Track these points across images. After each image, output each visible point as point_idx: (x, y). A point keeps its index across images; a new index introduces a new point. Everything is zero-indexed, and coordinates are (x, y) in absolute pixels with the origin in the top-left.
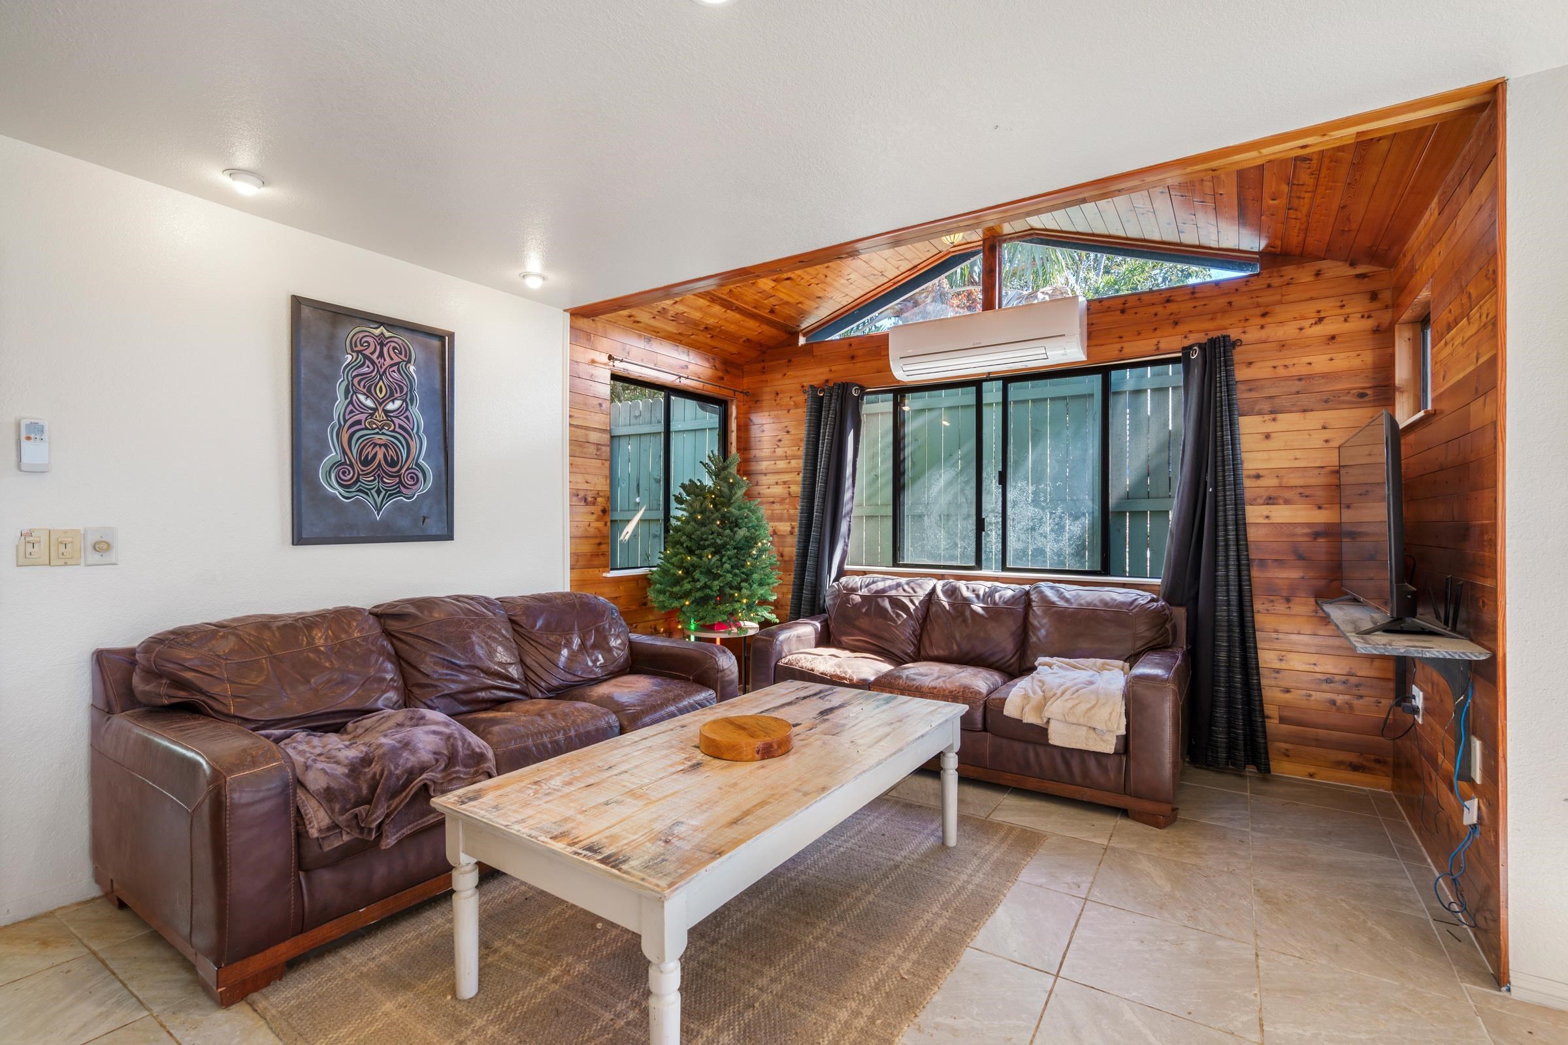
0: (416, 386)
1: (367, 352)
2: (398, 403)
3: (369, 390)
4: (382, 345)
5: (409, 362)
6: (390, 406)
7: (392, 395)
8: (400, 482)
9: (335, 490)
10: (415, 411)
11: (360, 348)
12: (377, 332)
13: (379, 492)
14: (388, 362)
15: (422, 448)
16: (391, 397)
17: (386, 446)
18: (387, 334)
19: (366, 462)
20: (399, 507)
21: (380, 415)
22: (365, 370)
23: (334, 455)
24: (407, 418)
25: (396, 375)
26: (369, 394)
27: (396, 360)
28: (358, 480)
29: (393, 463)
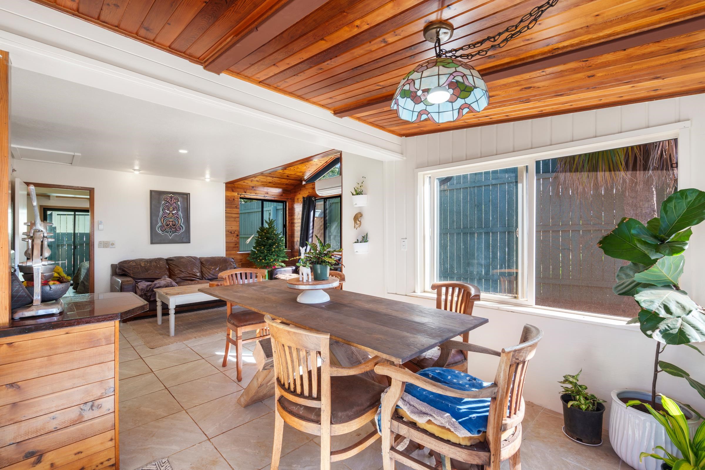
0: (180, 207)
1: (168, 200)
2: (175, 211)
3: (168, 209)
4: (171, 198)
5: (178, 201)
6: (173, 212)
7: (174, 209)
8: (176, 230)
9: (160, 232)
10: (180, 213)
11: (166, 200)
12: (170, 195)
13: (171, 232)
14: (173, 202)
15: (181, 221)
16: (174, 210)
17: (172, 221)
18: (173, 196)
19: (167, 225)
20: (176, 235)
21: (171, 214)
22: (167, 204)
23: (160, 224)
24: (178, 215)
25: (175, 205)
26: (168, 210)
27: (175, 201)
28: (165, 230)
29: (174, 225)
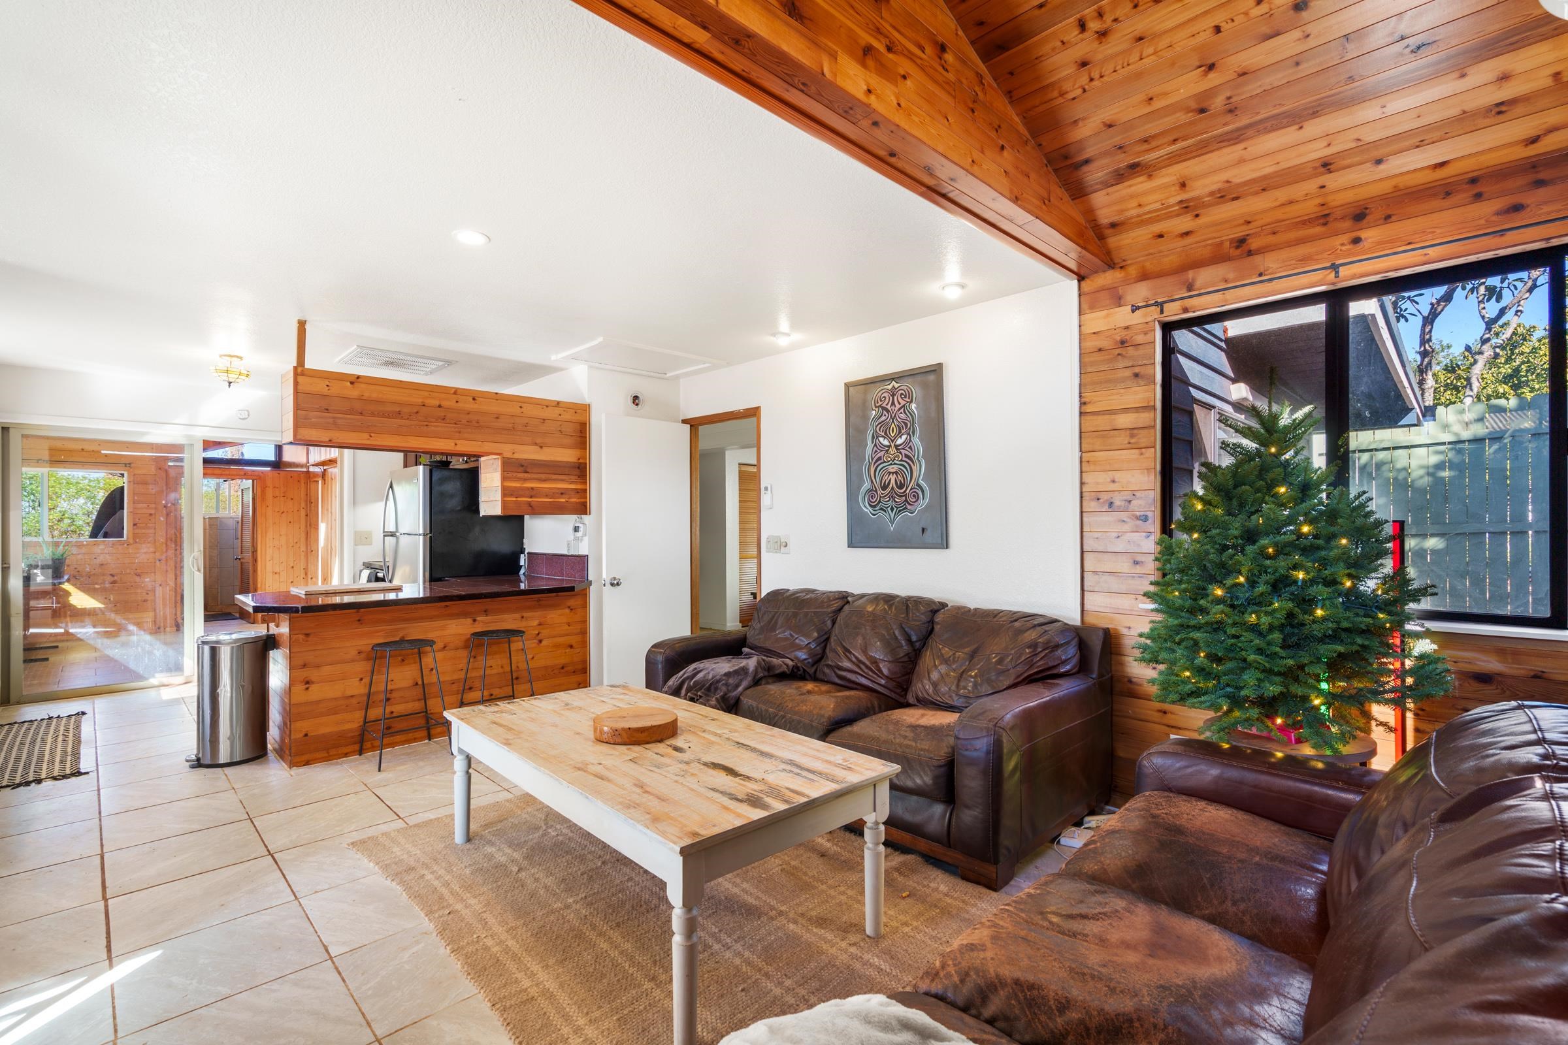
0: (916, 420)
1: (884, 405)
2: (904, 437)
3: (886, 433)
4: (893, 395)
5: (911, 402)
6: (899, 441)
7: (900, 432)
8: (906, 500)
9: (867, 510)
10: (916, 440)
11: (880, 403)
12: (890, 387)
13: (892, 509)
14: (898, 406)
15: (920, 470)
16: (900, 434)
17: (896, 473)
18: (896, 385)
19: (884, 488)
20: (907, 520)
21: (893, 450)
22: (883, 418)
23: (866, 485)
24: (910, 448)
25: (903, 416)
26: (886, 436)
27: (903, 403)
28: (880, 502)
29: (901, 486)
